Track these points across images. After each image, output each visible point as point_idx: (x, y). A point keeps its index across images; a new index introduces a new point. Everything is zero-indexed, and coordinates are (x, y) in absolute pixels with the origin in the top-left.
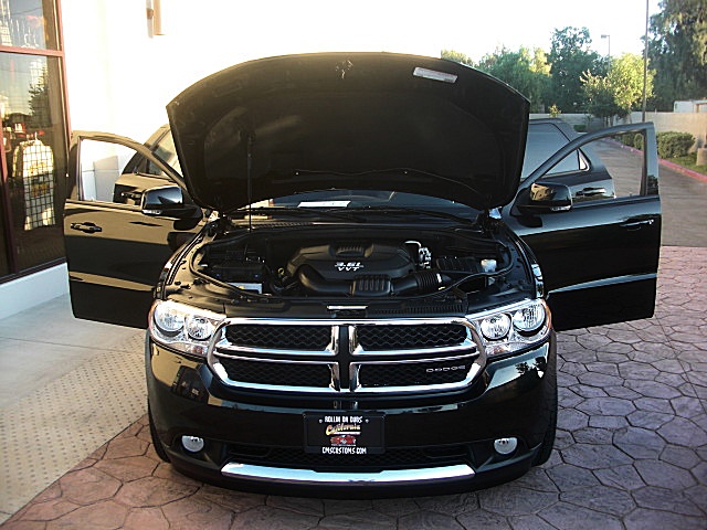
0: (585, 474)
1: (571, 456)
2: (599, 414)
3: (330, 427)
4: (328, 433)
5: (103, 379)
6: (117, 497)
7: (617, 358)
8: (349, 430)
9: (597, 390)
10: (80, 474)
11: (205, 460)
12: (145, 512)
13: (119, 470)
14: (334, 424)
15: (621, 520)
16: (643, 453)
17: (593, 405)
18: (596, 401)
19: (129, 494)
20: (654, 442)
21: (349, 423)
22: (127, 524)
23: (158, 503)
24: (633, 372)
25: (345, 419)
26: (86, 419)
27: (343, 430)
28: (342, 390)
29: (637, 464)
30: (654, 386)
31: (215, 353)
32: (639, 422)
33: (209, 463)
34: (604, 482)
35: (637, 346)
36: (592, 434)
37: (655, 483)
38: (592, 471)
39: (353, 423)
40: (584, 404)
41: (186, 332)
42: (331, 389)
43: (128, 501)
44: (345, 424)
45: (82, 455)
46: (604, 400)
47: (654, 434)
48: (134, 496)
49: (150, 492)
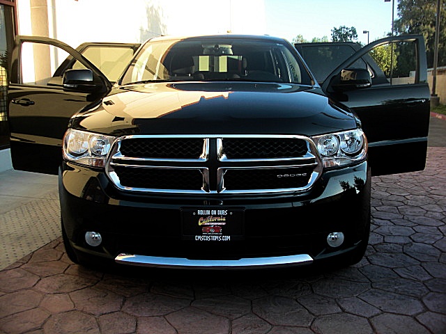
0: (387, 271)
1: (375, 260)
2: (390, 235)
3: (201, 219)
4: (200, 224)
5: (34, 215)
6: (36, 287)
7: (396, 203)
8: (217, 222)
9: (385, 221)
10: (9, 272)
11: (104, 252)
12: (56, 297)
13: (39, 270)
14: (205, 217)
15: (421, 300)
16: (426, 258)
17: (385, 230)
18: (386, 228)
19: (45, 285)
20: (432, 252)
21: (217, 216)
22: (41, 306)
23: (67, 290)
24: (409, 211)
25: (214, 212)
26: (19, 238)
27: (212, 222)
28: (211, 192)
29: (424, 264)
30: (425, 219)
31: (112, 163)
32: (419, 239)
33: (107, 254)
34: (403, 276)
35: (408, 197)
36: (388, 247)
37: (439, 276)
38: (392, 269)
39: (220, 216)
40: (379, 229)
41: (90, 152)
42: (203, 192)
43: (43, 290)
44: (214, 216)
45: (12, 261)
46: (392, 227)
47: (431, 247)
48: (49, 286)
49: (62, 283)
